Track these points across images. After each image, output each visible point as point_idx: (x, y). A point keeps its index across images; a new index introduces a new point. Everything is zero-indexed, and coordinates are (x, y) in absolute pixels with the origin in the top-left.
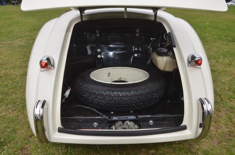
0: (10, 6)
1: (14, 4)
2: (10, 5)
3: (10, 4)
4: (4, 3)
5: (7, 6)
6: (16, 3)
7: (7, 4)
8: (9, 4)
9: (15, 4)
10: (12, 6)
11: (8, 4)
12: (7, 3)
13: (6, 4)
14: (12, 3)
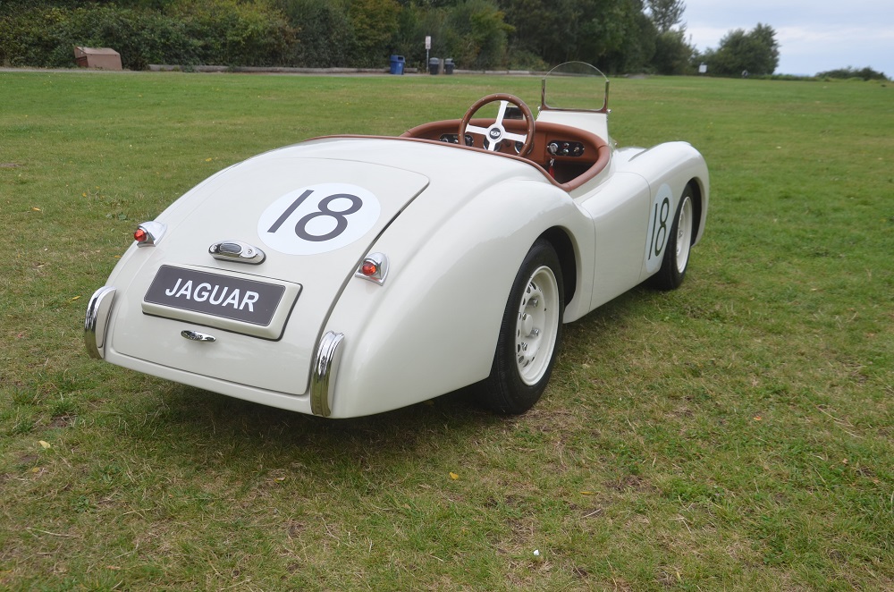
0: (419, 76)
1: (434, 70)
2: (422, 72)
3: (422, 70)
4: (400, 65)
5: (406, 75)
6: (446, 66)
7: (411, 69)
8: (419, 69)
9: (442, 69)
10: (427, 76)
11: (416, 69)
12: (413, 66)
13: (407, 69)
14: (430, 65)
